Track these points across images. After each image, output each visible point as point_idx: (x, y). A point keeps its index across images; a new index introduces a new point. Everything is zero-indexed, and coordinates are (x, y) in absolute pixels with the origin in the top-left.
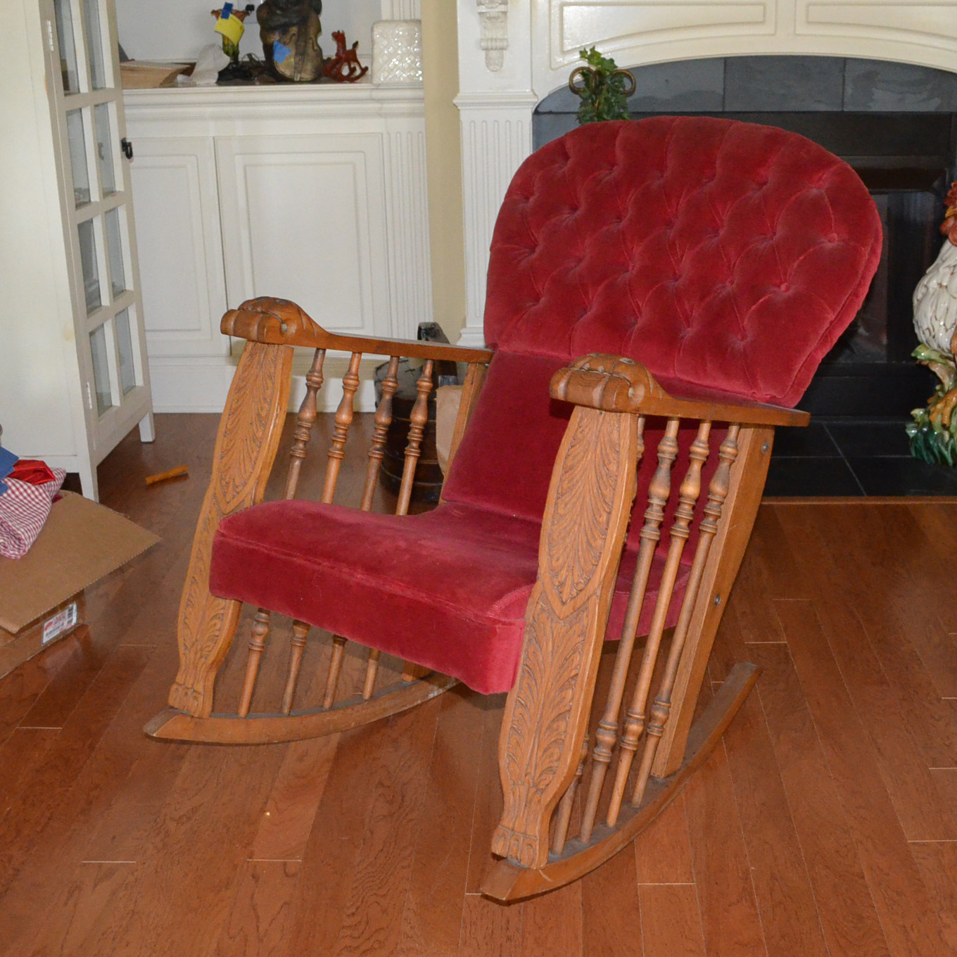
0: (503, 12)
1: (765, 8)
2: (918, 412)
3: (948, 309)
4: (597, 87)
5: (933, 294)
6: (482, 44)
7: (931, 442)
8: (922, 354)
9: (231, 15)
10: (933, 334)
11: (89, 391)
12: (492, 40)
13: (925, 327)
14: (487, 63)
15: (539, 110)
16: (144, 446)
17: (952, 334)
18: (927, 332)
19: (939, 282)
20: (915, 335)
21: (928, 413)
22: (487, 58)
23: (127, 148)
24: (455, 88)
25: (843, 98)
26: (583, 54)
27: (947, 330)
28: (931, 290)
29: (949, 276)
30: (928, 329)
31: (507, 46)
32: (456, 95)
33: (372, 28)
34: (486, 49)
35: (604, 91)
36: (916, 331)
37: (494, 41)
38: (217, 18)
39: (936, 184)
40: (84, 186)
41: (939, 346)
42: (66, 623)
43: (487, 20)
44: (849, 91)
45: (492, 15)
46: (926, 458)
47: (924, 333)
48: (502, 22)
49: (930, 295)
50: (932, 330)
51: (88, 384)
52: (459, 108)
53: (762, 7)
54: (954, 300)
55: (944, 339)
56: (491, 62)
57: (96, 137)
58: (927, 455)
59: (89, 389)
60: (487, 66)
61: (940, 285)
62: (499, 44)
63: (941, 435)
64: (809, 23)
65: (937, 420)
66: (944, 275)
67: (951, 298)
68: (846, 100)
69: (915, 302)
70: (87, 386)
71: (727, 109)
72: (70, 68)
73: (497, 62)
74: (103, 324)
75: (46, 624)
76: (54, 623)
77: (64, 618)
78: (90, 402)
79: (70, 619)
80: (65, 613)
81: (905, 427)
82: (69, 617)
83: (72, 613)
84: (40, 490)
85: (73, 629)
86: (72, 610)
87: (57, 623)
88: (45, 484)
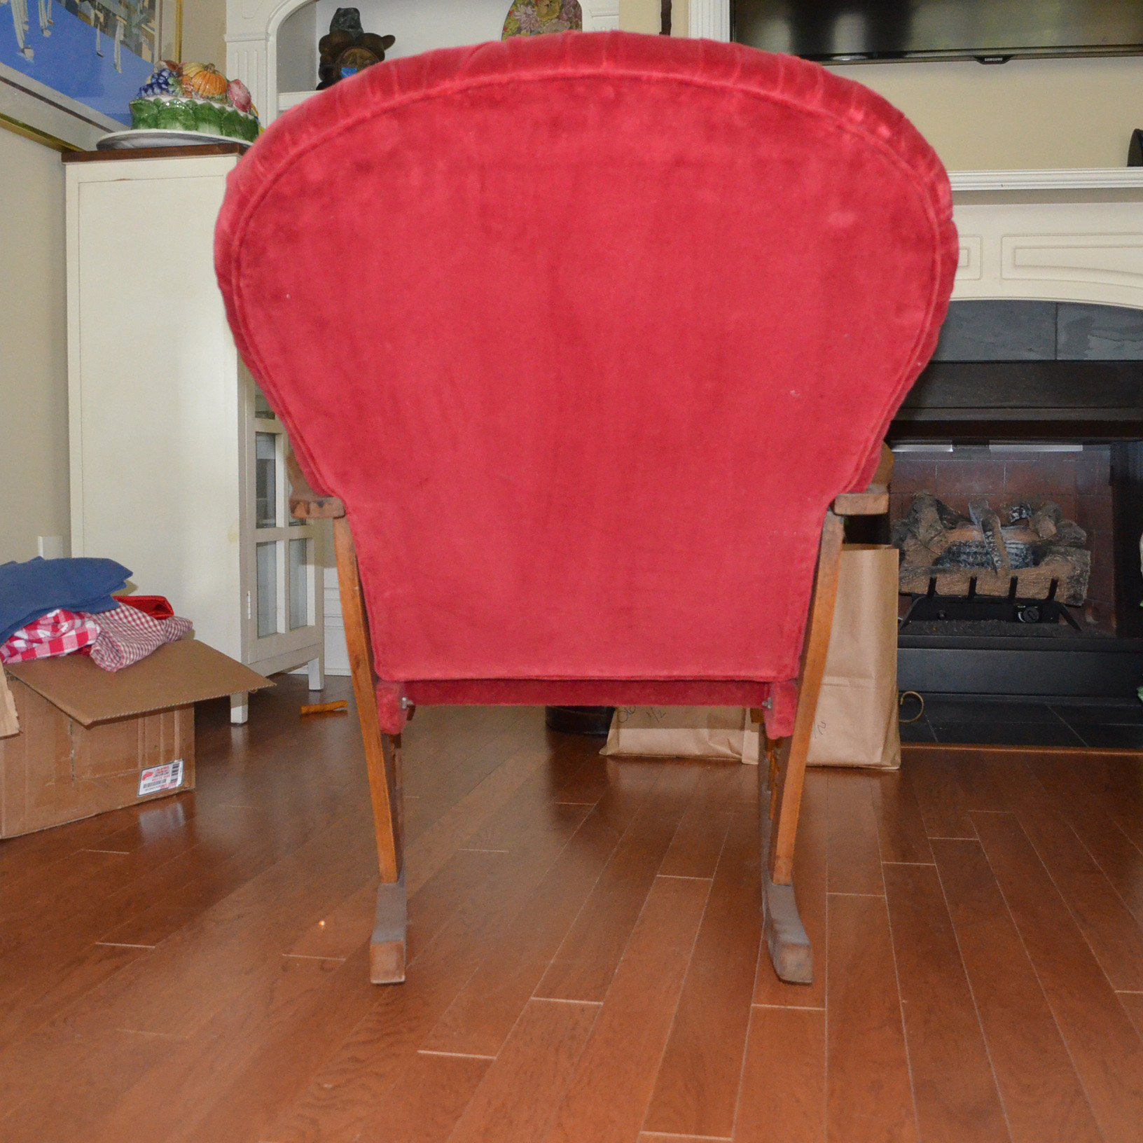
11: (249, 600)
16: (310, 695)
25: (1056, 346)
42: (169, 780)
44: (1063, 338)
51: (249, 593)
59: (249, 597)
64: (1016, 266)
68: (1059, 347)
70: (247, 595)
74: (276, 542)
75: (144, 772)
76: (154, 774)
77: (167, 773)
78: (249, 612)
79: (174, 777)
80: (168, 767)
81: (1137, 692)
82: (173, 775)
83: (177, 771)
84: (156, 622)
85: (177, 791)
86: (176, 766)
87: (158, 777)
88: (164, 621)
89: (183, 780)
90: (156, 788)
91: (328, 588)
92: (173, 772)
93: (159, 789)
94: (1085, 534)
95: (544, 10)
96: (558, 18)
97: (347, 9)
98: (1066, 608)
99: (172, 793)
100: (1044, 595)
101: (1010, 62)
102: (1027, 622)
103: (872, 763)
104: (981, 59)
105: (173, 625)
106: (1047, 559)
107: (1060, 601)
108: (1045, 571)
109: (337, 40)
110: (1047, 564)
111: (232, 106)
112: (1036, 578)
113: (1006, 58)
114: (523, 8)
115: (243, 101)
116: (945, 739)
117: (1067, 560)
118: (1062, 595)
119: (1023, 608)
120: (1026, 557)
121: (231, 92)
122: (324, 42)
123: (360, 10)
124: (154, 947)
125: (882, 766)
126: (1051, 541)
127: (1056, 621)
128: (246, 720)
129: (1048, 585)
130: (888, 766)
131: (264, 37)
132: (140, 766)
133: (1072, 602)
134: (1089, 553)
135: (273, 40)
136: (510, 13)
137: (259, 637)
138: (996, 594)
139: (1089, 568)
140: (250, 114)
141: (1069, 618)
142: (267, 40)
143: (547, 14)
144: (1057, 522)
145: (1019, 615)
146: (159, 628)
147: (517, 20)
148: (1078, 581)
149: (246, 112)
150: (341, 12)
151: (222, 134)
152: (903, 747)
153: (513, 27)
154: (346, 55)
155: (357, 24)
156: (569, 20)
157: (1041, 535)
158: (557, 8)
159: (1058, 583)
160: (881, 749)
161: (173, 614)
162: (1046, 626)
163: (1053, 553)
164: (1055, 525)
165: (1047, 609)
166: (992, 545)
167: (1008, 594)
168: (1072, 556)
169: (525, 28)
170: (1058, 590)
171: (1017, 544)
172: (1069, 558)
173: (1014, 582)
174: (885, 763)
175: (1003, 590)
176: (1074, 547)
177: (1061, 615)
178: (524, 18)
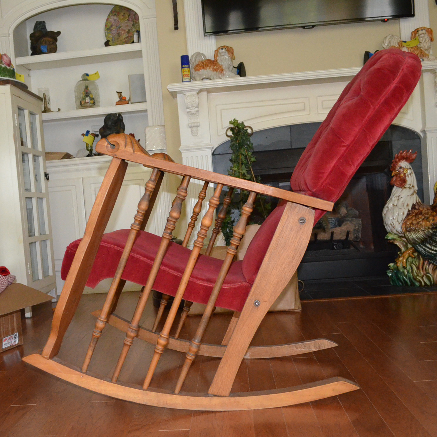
0: (197, 111)
1: (304, 104)
2: (391, 265)
3: (398, 214)
4: (237, 133)
5: (391, 210)
6: (189, 125)
7: (399, 276)
8: (390, 237)
9: (89, 135)
10: (393, 226)
11: (29, 267)
12: (193, 123)
13: (389, 224)
14: (191, 133)
15: (215, 153)
16: (53, 304)
17: (402, 224)
18: (391, 226)
19: (393, 204)
20: (385, 229)
21: (396, 264)
22: (192, 131)
23: (46, 176)
24: (179, 144)
26: (231, 122)
27: (399, 223)
28: (390, 208)
29: (397, 201)
30: (391, 224)
31: (200, 125)
32: (180, 147)
33: (145, 129)
34: (191, 127)
35: (240, 135)
36: (386, 227)
37: (194, 124)
38: (84, 136)
39: (386, 170)
40: (29, 188)
41: (397, 231)
42: (13, 341)
43: (191, 116)
45: (193, 112)
46: (398, 284)
47: (389, 227)
48: (197, 116)
49: (389, 210)
50: (392, 224)
52: (181, 152)
53: (303, 104)
54: (401, 210)
55: (399, 228)
56: (193, 132)
57: (34, 172)
58: (398, 282)
59: (29, 265)
60: (192, 134)
61: (394, 205)
62: (196, 124)
63: (404, 272)
64: (323, 108)
65: (400, 265)
66: (395, 200)
67: (399, 209)
69: (383, 215)
71: (293, 147)
72: (24, 140)
73: (196, 132)
74: (35, 242)
75: (4, 339)
76: (8, 339)
77: (12, 338)
78: (29, 272)
79: (15, 340)
80: (13, 336)
81: (386, 273)
82: (15, 339)
83: (16, 337)
84: (4, 277)
85: (16, 346)
86: (16, 336)
87: (9, 340)
88: (6, 277)
89: (19, 341)
90: (9, 345)
91: (56, 260)
92: (15, 338)
93: (10, 345)
94: (358, 212)
95: (122, 17)
96: (128, 20)
97: (40, 22)
98: (353, 242)
99: (14, 347)
100: (344, 238)
101: (316, 27)
102: (338, 249)
103: (291, 309)
104: (303, 27)
105: (9, 278)
106: (344, 224)
107: (351, 240)
108: (344, 228)
109: (37, 34)
110: (344, 225)
111: (4, 65)
112: (341, 231)
113: (313, 26)
114: (112, 17)
115: (8, 62)
116: (314, 298)
117: (352, 223)
118: (351, 237)
119: (336, 244)
120: (335, 223)
121: (3, 59)
122: (32, 36)
123: (45, 22)
124: (36, 404)
125: (295, 310)
126: (345, 216)
127: (349, 248)
128: (31, 316)
129: (345, 233)
130: (297, 310)
131: (8, 35)
132: (2, 337)
133: (356, 240)
134: (360, 220)
135: (11, 36)
136: (107, 19)
137: (33, 281)
138: (325, 239)
139: (361, 226)
140: (11, 67)
141: (355, 247)
142: (9, 36)
143: (123, 19)
144: (346, 208)
145: (335, 247)
146: (5, 279)
147: (110, 22)
148: (357, 231)
149: (10, 67)
150: (38, 23)
151: (1, 76)
152: (302, 302)
153: (109, 25)
154: (42, 40)
155: (45, 28)
156: (133, 21)
157: (341, 214)
158: (127, 16)
159: (350, 233)
160: (294, 303)
161: (9, 273)
162: (346, 250)
163: (347, 221)
164: (346, 209)
165: (346, 243)
166: (322, 220)
167: (330, 238)
168: (354, 221)
169: (114, 25)
170: (349, 235)
171: (332, 218)
172: (353, 222)
173: (332, 233)
174: (296, 308)
175: (328, 237)
176: (354, 218)
177: (351, 245)
178: (113, 21)
